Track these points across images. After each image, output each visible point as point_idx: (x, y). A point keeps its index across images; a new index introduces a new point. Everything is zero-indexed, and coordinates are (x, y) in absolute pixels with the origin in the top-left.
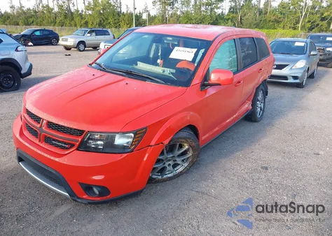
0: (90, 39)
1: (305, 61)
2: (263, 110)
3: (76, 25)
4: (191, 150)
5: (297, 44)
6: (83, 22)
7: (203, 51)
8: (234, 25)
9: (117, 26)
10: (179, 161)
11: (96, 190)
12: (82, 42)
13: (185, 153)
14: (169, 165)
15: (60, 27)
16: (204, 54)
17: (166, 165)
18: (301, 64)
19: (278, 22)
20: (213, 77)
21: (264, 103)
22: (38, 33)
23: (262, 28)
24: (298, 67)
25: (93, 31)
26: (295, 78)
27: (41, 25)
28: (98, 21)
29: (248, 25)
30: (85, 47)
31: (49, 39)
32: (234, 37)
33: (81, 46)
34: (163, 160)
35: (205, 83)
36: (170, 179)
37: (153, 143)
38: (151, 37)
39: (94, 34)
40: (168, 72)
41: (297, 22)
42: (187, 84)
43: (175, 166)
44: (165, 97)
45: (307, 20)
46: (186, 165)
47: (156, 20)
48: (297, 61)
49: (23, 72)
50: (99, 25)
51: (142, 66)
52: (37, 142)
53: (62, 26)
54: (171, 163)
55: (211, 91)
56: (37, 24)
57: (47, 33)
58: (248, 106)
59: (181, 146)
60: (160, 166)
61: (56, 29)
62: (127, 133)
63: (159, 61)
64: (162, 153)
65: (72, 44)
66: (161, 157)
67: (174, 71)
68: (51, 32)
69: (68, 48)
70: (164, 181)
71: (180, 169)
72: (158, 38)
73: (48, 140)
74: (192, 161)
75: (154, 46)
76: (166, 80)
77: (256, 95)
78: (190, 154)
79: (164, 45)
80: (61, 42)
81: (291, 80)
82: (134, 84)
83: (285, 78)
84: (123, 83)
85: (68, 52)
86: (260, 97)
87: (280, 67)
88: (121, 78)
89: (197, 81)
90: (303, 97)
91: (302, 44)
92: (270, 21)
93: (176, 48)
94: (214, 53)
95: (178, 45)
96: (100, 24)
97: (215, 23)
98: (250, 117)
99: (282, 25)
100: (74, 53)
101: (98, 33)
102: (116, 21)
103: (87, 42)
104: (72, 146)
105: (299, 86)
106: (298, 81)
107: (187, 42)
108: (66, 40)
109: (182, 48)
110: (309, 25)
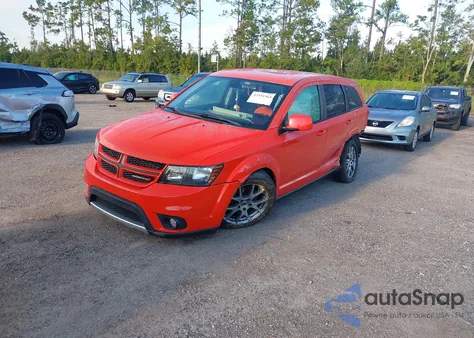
0: (141, 86)
1: (413, 118)
2: (355, 170)
3: (118, 69)
4: (267, 194)
5: (405, 97)
6: (129, 64)
7: (282, 96)
8: (335, 74)
9: (176, 71)
10: (254, 205)
11: (173, 222)
12: (131, 90)
13: (260, 197)
14: (244, 209)
15: (97, 71)
16: (283, 99)
17: (241, 209)
18: (409, 121)
19: (393, 71)
20: (292, 123)
21: (357, 162)
22: (72, 78)
23: (372, 78)
24: (404, 125)
25: (146, 76)
26: (402, 138)
27: (71, 68)
28: (149, 63)
29: (353, 74)
30: (135, 96)
31: (85, 85)
32: (318, 83)
33: (129, 95)
34: (237, 202)
35: (283, 129)
36: (245, 226)
37: (230, 179)
38: (227, 82)
39: (146, 80)
40: (245, 116)
41: (420, 72)
42: (265, 127)
43: (251, 211)
44: (242, 138)
45: (432, 70)
46: (262, 211)
47: (229, 65)
48: (404, 117)
49: (67, 122)
50: (151, 70)
51: (217, 110)
52: (115, 177)
53: (100, 69)
54: (247, 207)
55: (290, 137)
56: (66, 67)
57: (84, 77)
58: (335, 162)
59: (257, 189)
60: (235, 209)
61: (93, 73)
62: (205, 166)
63: (235, 107)
64: (237, 195)
65: (118, 92)
66: (235, 199)
67: (251, 116)
68: (90, 77)
69: (111, 97)
70: (239, 227)
71: (255, 216)
72: (236, 83)
73: (127, 175)
74: (268, 206)
75: (231, 89)
76: (243, 124)
77: (345, 151)
78: (266, 199)
79: (240, 90)
80: (103, 89)
81: (396, 141)
82: (211, 127)
83: (389, 137)
84: (199, 125)
85: (112, 103)
86: (351, 154)
87: (383, 124)
88: (196, 120)
89: (274, 125)
90: (410, 161)
91: (412, 98)
92: (382, 70)
93: (254, 93)
94: (293, 100)
95: (257, 90)
96: (152, 68)
97: (308, 69)
98: (338, 176)
99: (398, 75)
100: (120, 103)
101: (152, 79)
102: (174, 64)
103: (137, 91)
104: (153, 179)
105: (407, 148)
106: (405, 142)
107: (265, 87)
108: (111, 87)
109: (260, 93)
110: (435, 76)
